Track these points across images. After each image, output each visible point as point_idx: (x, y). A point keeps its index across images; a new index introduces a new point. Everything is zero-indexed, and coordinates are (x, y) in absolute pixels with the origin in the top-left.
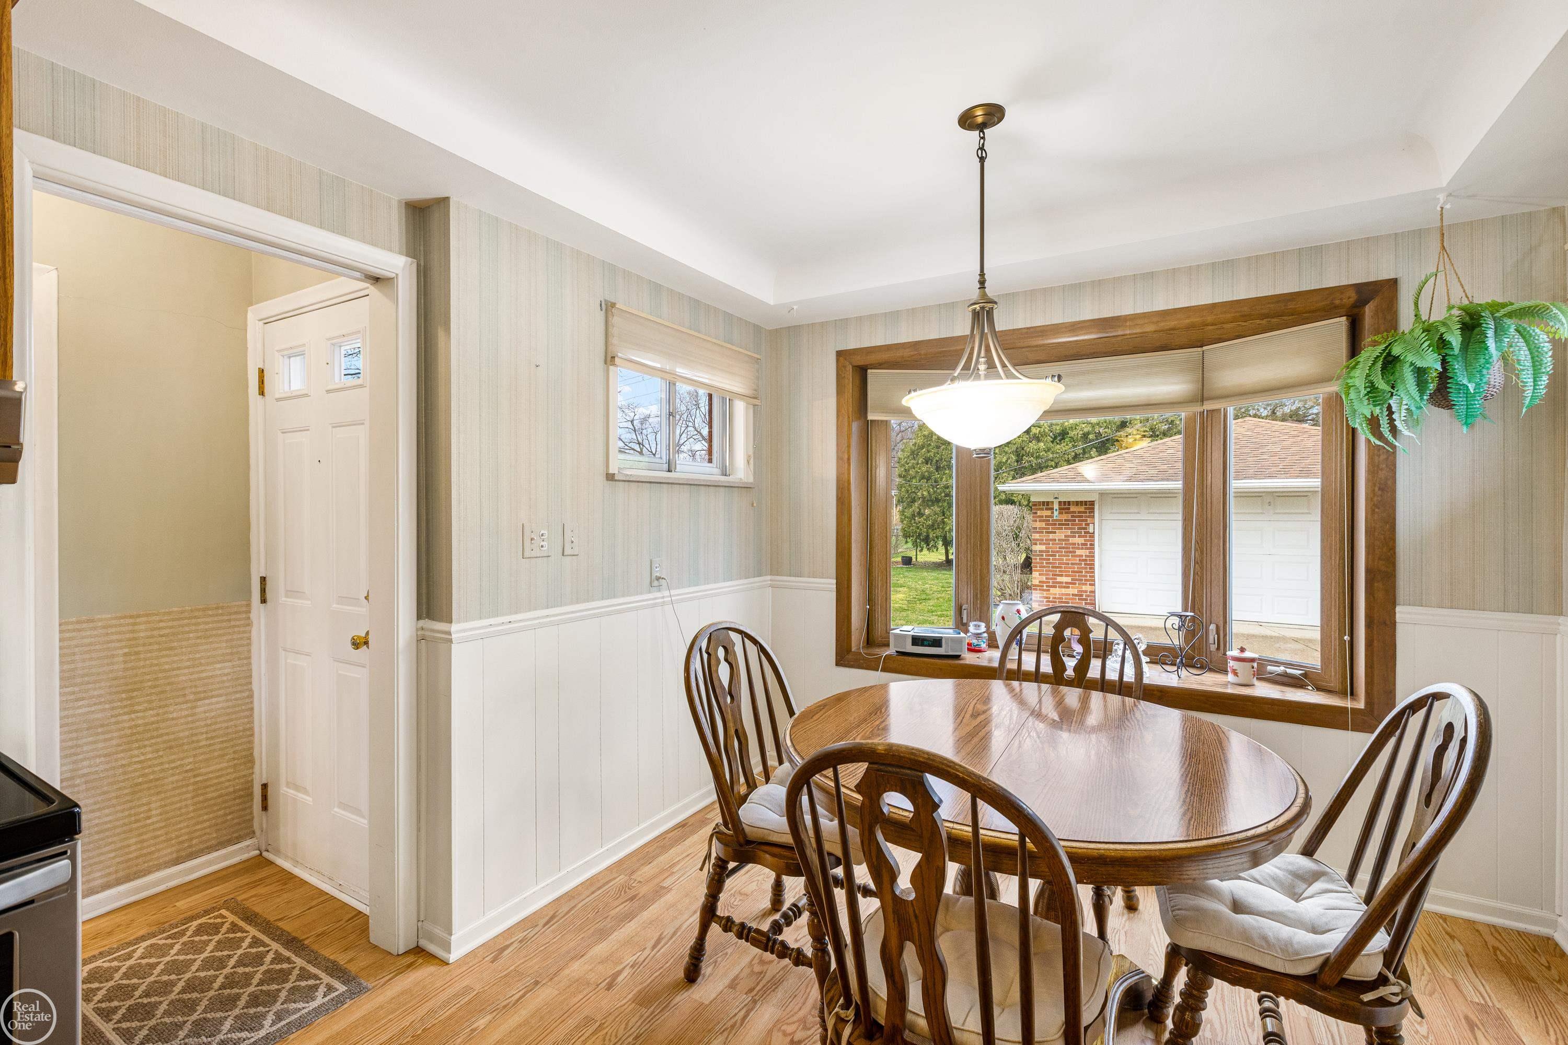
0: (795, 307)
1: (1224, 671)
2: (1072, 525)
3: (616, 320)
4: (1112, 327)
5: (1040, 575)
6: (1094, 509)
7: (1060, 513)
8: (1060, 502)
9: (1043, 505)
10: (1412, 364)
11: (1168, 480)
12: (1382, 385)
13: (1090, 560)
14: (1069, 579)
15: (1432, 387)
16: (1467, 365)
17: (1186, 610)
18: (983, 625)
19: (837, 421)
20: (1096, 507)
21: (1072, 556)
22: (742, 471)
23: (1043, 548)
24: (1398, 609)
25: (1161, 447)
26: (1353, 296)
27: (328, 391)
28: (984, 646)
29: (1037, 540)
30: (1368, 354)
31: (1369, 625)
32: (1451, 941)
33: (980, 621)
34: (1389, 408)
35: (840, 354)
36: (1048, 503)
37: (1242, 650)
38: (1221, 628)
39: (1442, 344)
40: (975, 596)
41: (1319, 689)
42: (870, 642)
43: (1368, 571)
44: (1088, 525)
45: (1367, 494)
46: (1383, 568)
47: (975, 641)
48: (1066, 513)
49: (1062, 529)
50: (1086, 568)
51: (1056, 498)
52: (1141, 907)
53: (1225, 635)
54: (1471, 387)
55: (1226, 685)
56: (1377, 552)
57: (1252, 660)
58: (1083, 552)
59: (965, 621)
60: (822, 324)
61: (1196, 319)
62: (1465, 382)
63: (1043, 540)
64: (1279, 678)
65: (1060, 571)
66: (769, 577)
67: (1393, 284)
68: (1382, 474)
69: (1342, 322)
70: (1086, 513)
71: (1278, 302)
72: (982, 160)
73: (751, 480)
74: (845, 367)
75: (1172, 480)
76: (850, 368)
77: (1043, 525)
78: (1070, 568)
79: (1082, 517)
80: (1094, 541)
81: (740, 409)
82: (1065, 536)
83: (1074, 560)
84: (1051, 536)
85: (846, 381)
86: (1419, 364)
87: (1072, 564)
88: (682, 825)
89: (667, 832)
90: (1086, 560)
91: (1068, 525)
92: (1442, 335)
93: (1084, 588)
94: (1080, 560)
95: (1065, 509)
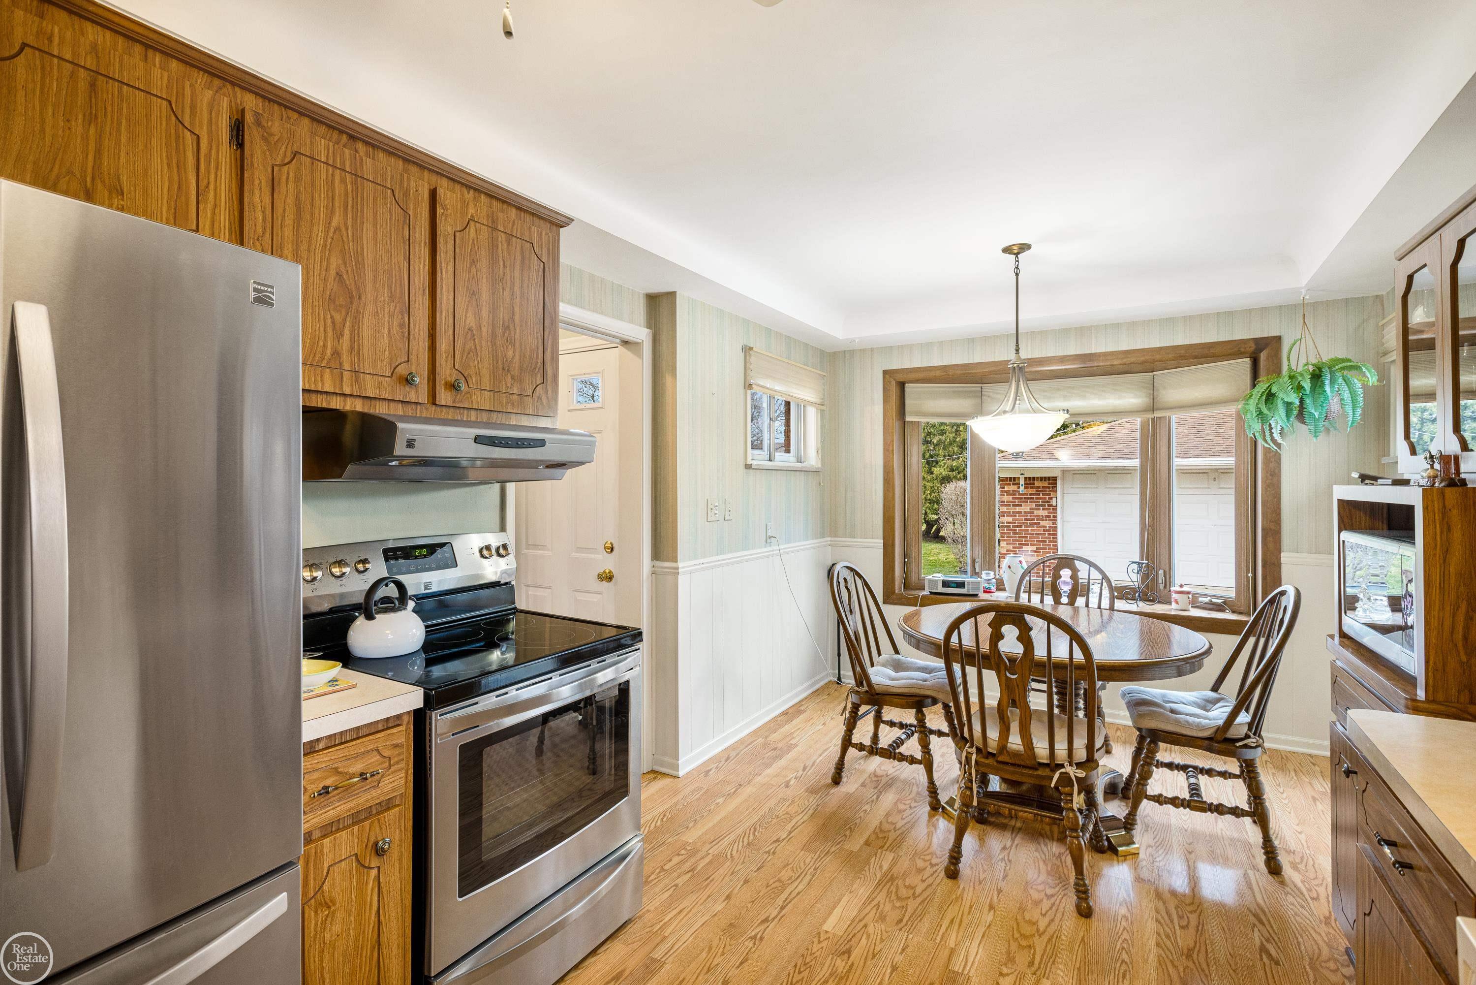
0: (857, 340)
1: (1170, 603)
2: (1037, 498)
3: (753, 359)
4: (1090, 360)
5: (1007, 544)
6: (1056, 484)
7: (1025, 488)
8: (1026, 478)
9: (1010, 481)
10: (1282, 399)
11: (1123, 458)
12: (1265, 411)
13: (1053, 531)
14: (1034, 548)
15: (1295, 412)
16: (1315, 401)
17: (1143, 560)
18: (992, 573)
19: (884, 422)
20: (1059, 482)
21: (1037, 527)
22: (813, 460)
23: (1010, 519)
24: (1282, 554)
25: (1117, 428)
26: (1252, 347)
27: (569, 411)
28: (993, 588)
29: (1005, 512)
30: (1261, 387)
31: (1264, 566)
32: (1313, 766)
33: (989, 570)
34: (1270, 425)
35: (885, 372)
36: (1014, 478)
37: (1182, 586)
38: (1167, 573)
39: (1300, 388)
40: (985, 553)
41: (1233, 612)
42: (906, 586)
43: (1263, 529)
44: (1051, 498)
45: (1262, 478)
46: (1273, 528)
47: (987, 585)
48: (1031, 488)
49: (1027, 502)
50: (1050, 538)
51: (1022, 474)
52: (1113, 752)
53: (1170, 577)
54: (1317, 414)
55: (1171, 610)
56: (1269, 517)
57: (1188, 593)
58: (1047, 524)
59: (977, 570)
60: (872, 350)
61: (1148, 357)
62: (1313, 411)
63: (1010, 512)
64: (1207, 606)
65: (1025, 541)
66: (829, 539)
67: (1278, 339)
68: (1272, 465)
69: (1246, 363)
70: (1049, 487)
71: (1203, 348)
72: (1017, 274)
73: (819, 466)
74: (890, 382)
75: (1128, 458)
76: (894, 383)
77: (1010, 498)
78: (1035, 538)
79: (1046, 491)
80: (1057, 513)
81: (812, 414)
82: (1031, 509)
83: (1039, 530)
84: (1018, 509)
85: (891, 393)
86: (1286, 400)
87: (1037, 534)
88: (785, 713)
89: (776, 717)
90: (1049, 531)
91: (1033, 498)
92: (1299, 383)
94: (1044, 531)
95: (1030, 484)
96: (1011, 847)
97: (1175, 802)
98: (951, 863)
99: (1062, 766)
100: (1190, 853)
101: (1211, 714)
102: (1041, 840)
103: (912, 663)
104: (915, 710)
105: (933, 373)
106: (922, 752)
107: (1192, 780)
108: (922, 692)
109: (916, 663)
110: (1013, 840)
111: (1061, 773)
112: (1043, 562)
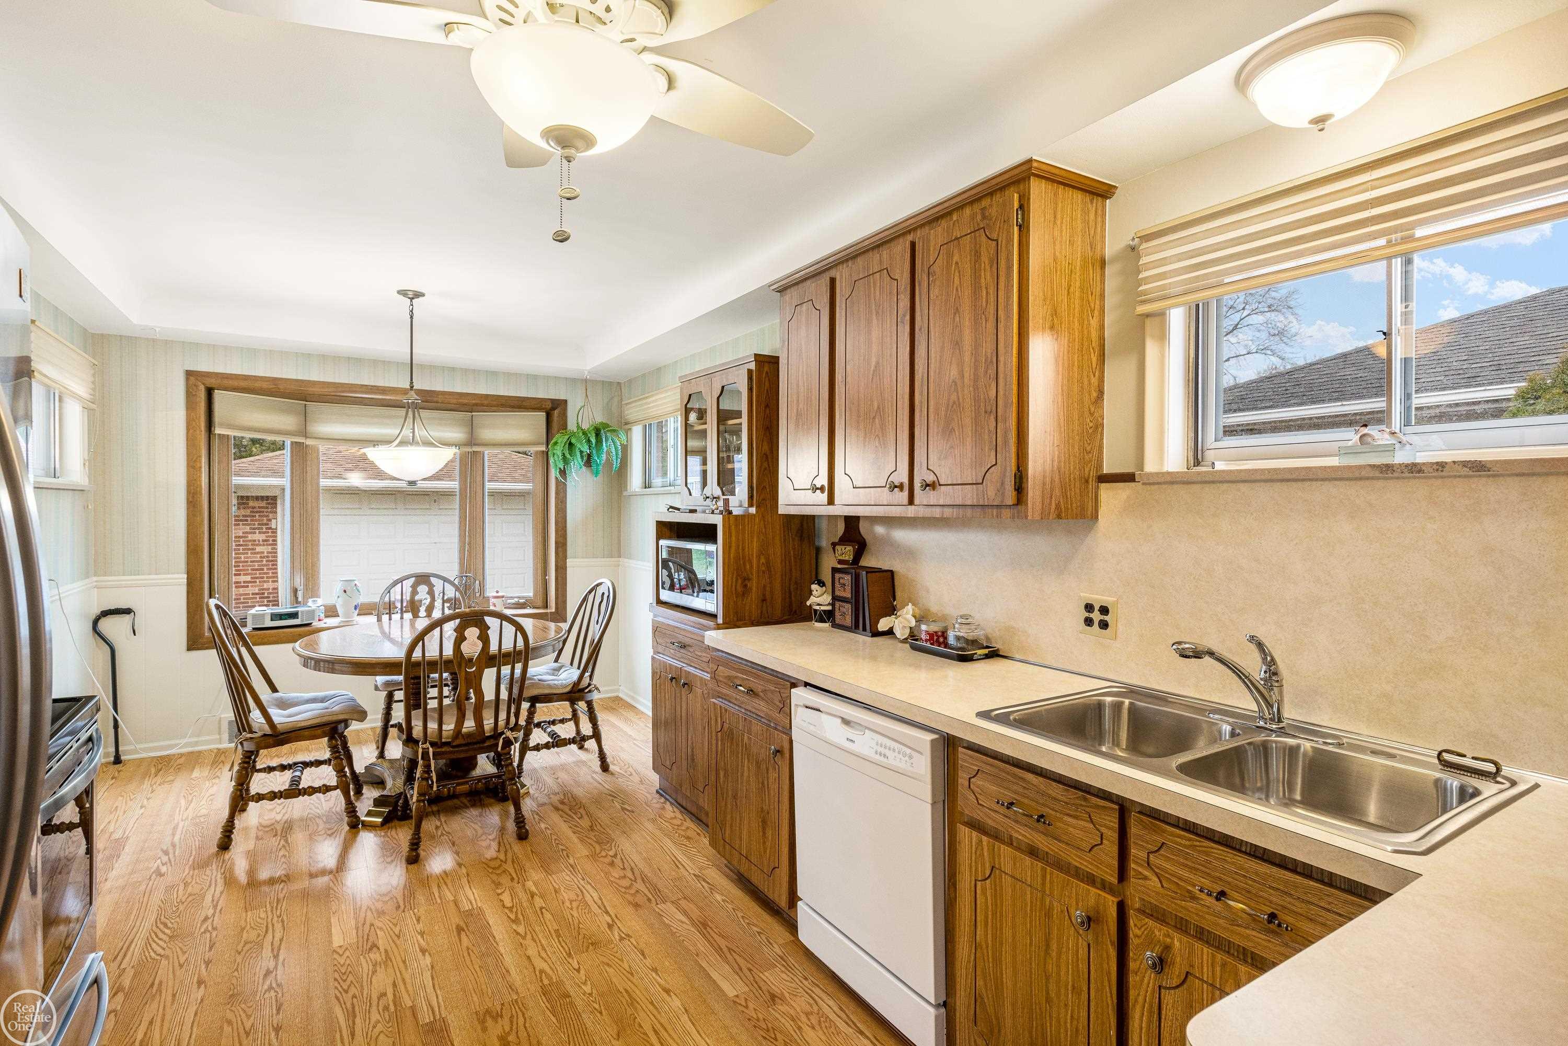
2: (252, 520)
6: (276, 504)
7: (239, 508)
8: (238, 497)
10: (578, 448)
13: (272, 557)
14: (248, 578)
15: (585, 459)
16: (597, 451)
17: (464, 573)
19: (187, 433)
21: (251, 553)
22: (77, 474)
24: (568, 560)
26: (545, 405)
31: (556, 570)
33: (314, 597)
35: (190, 373)
37: (497, 592)
38: (482, 583)
39: (589, 440)
40: (307, 580)
41: (533, 607)
44: (270, 520)
46: (562, 541)
48: (245, 508)
49: (239, 525)
50: (268, 565)
53: (483, 587)
54: (598, 461)
56: (560, 533)
58: (264, 549)
59: (300, 599)
62: (596, 458)
64: (512, 606)
66: (95, 579)
67: (565, 403)
69: (542, 416)
70: (267, 508)
72: (411, 315)
73: (87, 484)
74: (193, 385)
76: (199, 387)
78: (249, 566)
79: (262, 512)
80: (276, 537)
82: (244, 533)
83: (254, 557)
85: (198, 398)
86: (581, 448)
87: (251, 562)
90: (268, 557)
91: (247, 520)
92: (588, 436)
93: (265, 586)
94: (261, 557)
95: (243, 503)
96: (441, 824)
97: (547, 746)
98: (412, 850)
99: (503, 733)
100: (557, 779)
101: (562, 677)
102: (460, 811)
103: (293, 698)
104: (326, 739)
105: (257, 385)
106: (338, 777)
107: (549, 730)
108: (335, 718)
109: (301, 697)
110: (439, 820)
111: (503, 739)
112: (401, 581)
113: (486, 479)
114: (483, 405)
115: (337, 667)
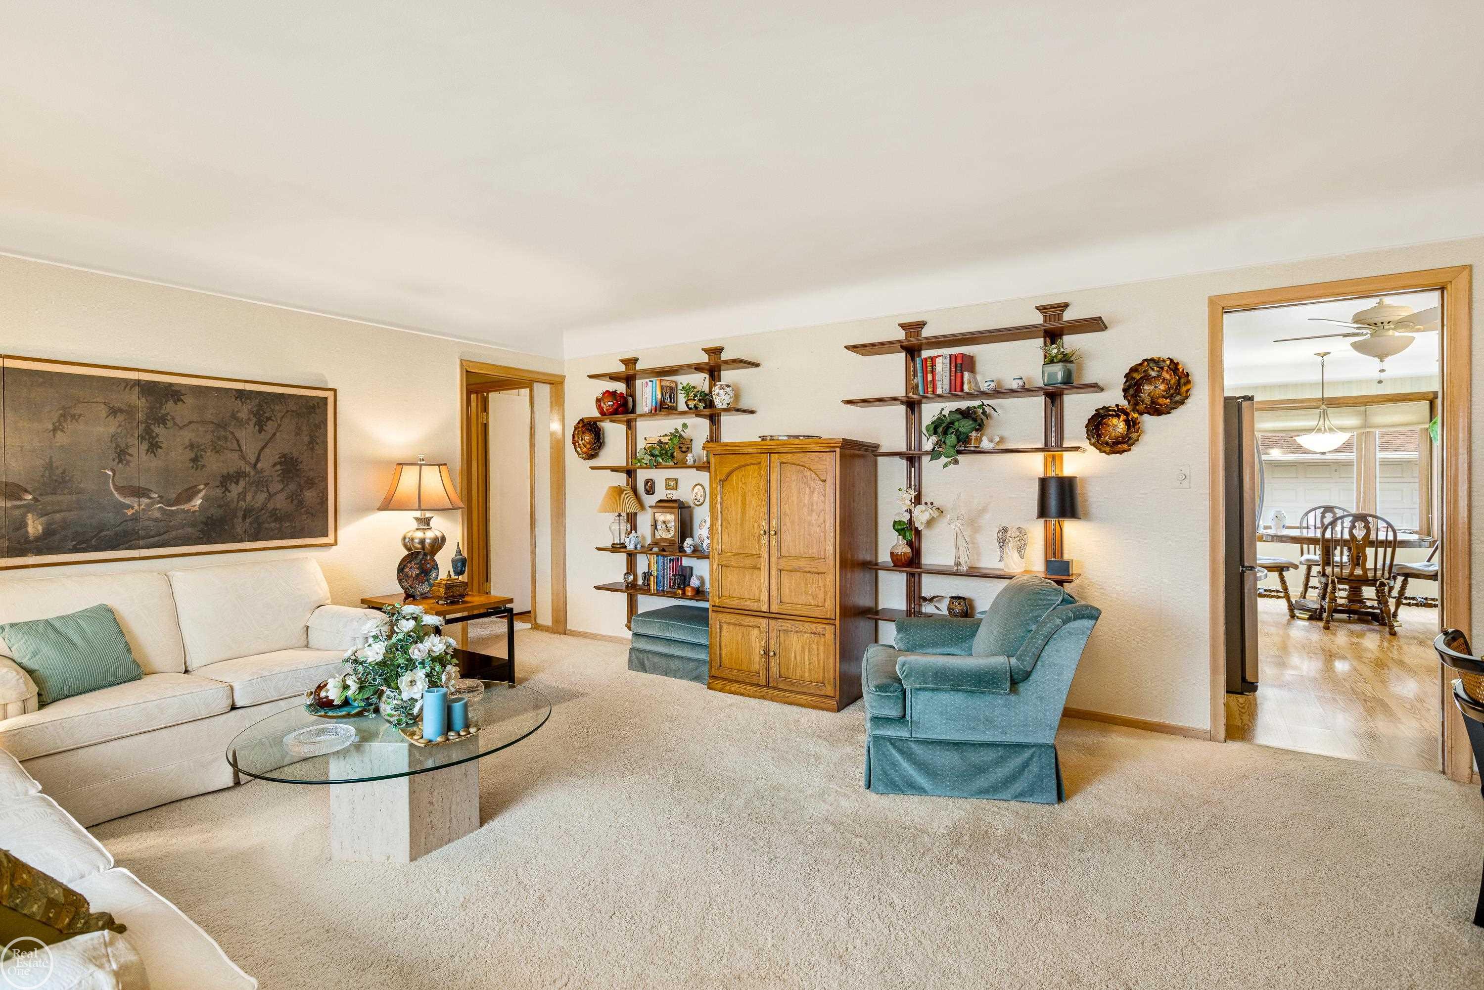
112: (1314, 509)
113: (1377, 450)
114: (1374, 402)
115: (1284, 539)
